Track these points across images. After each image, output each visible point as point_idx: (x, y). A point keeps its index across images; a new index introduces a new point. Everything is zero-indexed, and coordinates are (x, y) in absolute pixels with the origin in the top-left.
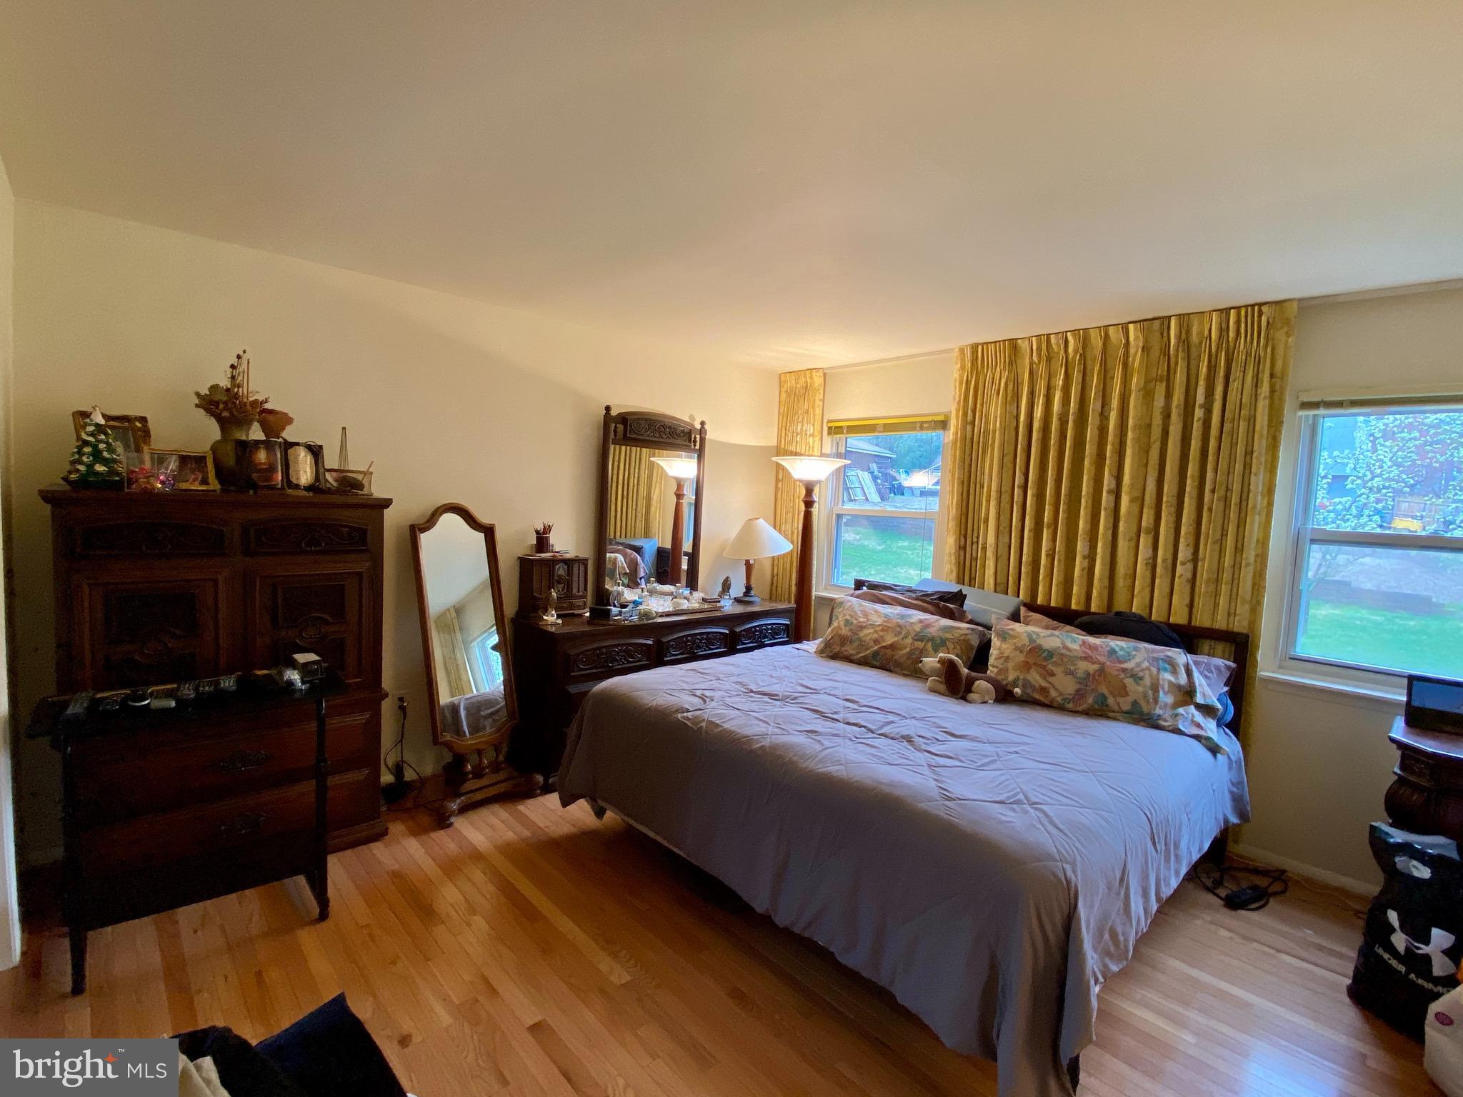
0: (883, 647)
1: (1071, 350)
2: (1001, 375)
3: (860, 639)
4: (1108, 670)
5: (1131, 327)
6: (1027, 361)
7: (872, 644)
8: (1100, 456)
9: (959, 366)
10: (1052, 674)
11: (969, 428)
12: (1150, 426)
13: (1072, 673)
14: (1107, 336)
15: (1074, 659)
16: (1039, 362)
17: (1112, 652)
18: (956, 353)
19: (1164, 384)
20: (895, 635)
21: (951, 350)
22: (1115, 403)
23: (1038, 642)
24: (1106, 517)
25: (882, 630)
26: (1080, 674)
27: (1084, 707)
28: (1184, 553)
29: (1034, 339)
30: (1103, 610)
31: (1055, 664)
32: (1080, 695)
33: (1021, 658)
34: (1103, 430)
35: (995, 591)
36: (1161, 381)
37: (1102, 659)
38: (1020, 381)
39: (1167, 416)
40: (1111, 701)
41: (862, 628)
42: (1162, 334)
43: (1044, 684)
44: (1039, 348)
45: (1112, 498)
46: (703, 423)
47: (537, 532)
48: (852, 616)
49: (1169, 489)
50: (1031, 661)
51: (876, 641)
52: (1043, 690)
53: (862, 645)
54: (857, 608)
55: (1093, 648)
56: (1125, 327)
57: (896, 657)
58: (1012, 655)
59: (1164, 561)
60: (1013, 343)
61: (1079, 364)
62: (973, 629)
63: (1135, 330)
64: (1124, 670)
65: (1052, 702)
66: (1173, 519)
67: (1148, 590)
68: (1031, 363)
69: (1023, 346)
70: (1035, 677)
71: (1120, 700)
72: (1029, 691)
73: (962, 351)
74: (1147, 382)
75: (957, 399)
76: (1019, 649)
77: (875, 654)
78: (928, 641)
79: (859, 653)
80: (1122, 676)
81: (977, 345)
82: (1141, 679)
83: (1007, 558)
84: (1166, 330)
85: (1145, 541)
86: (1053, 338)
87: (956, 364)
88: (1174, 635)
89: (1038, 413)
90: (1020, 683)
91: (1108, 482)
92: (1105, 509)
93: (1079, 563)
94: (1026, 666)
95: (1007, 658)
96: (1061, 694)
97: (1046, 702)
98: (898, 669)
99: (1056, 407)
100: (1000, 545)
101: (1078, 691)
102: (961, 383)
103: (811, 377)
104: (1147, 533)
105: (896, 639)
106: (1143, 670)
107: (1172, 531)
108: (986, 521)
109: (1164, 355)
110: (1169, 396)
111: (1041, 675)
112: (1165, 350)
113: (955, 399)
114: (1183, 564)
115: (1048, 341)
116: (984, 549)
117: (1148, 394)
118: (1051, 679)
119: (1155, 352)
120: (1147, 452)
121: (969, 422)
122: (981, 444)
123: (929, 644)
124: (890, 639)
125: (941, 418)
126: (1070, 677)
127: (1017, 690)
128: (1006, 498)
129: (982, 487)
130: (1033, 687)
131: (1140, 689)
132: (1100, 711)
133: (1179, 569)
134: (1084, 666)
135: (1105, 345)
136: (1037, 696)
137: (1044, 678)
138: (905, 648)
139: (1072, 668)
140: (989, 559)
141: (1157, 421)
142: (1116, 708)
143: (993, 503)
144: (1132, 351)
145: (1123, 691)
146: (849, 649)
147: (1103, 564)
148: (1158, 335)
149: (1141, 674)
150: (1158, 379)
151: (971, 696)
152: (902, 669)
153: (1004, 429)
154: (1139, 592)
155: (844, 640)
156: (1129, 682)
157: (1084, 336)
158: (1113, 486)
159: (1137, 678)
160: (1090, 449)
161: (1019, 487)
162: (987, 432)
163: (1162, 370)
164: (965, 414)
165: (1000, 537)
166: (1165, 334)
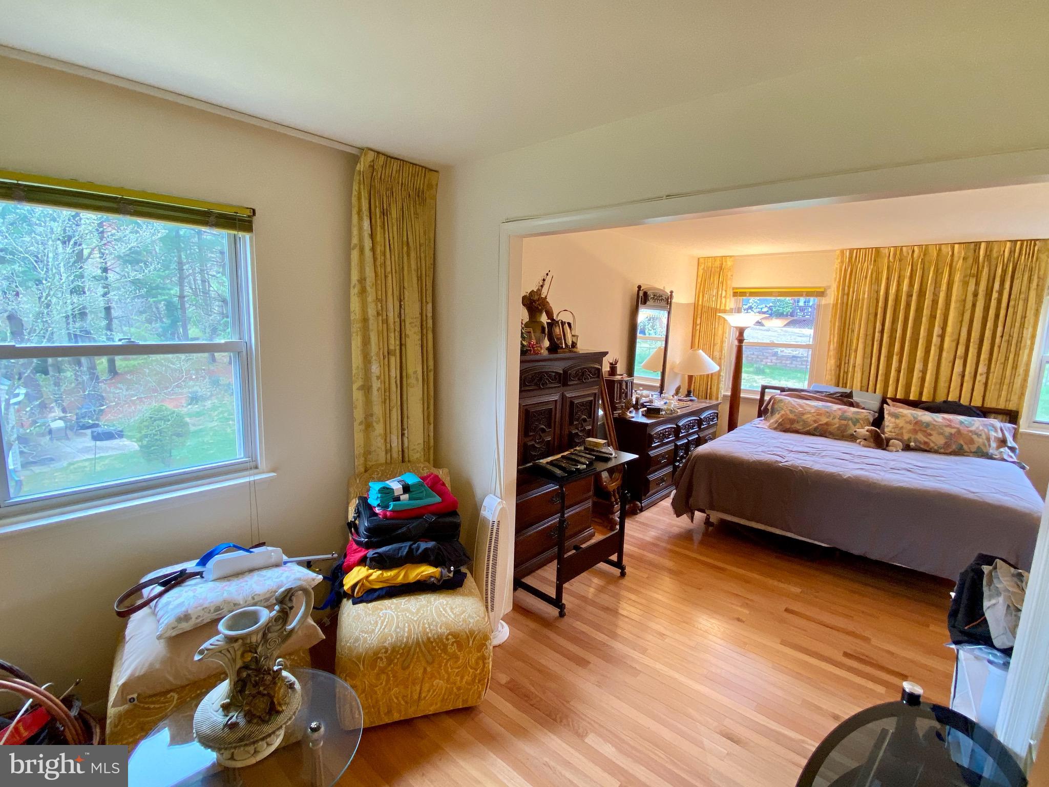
0: (820, 424)
1: (915, 255)
2: (867, 267)
3: (804, 421)
4: (962, 431)
5: (956, 246)
6: (886, 261)
7: (812, 423)
8: (933, 317)
9: (839, 261)
10: (930, 435)
11: (845, 297)
12: (965, 300)
13: (942, 434)
14: (940, 250)
15: (940, 427)
16: (894, 261)
17: (961, 423)
18: (838, 252)
19: (975, 278)
20: (828, 418)
21: (835, 251)
22: (944, 287)
23: (919, 418)
24: (935, 350)
25: (817, 415)
26: (947, 434)
27: (950, 450)
28: (982, 369)
29: (892, 249)
30: (930, 400)
31: (932, 429)
32: (947, 445)
33: (911, 427)
34: (935, 302)
35: (861, 390)
36: (973, 277)
37: (958, 426)
38: (880, 271)
39: (976, 295)
40: (965, 447)
41: (803, 414)
42: (975, 251)
43: (926, 440)
44: (895, 254)
45: (939, 339)
46: (672, 292)
47: (611, 364)
48: (793, 408)
49: (975, 335)
50: (917, 429)
51: (815, 421)
52: (926, 443)
53: (805, 423)
54: (793, 403)
55: (950, 420)
56: (953, 245)
57: (829, 430)
58: (905, 426)
59: (970, 373)
60: (878, 250)
61: (921, 264)
62: (870, 413)
63: (959, 248)
64: (971, 431)
65: (931, 449)
66: (976, 351)
67: (958, 389)
68: (889, 262)
69: (884, 251)
70: (921, 437)
71: (970, 446)
72: (918, 444)
73: (842, 252)
74: (965, 276)
75: (838, 280)
76: (909, 422)
77: (816, 429)
78: (849, 420)
79: (805, 428)
80: (970, 434)
81: (854, 249)
82: (981, 435)
83: (868, 371)
84: (978, 249)
85: (959, 363)
86: (904, 249)
87: (837, 259)
88: (978, 412)
89: (893, 290)
90: (912, 440)
91: (937, 330)
92: (935, 345)
93: (917, 374)
94: (915, 432)
95: (902, 428)
96: (936, 445)
97: (928, 449)
98: (830, 436)
99: (905, 288)
100: (865, 364)
101: (946, 443)
102: (841, 270)
103: (726, 262)
104: (960, 358)
105: (828, 420)
106: (981, 431)
107: (975, 357)
108: (856, 351)
109: (976, 263)
110: (977, 284)
111: (924, 436)
112: (976, 259)
113: (835, 280)
114: (981, 375)
115: (901, 250)
116: (854, 367)
117: (965, 284)
118: (930, 437)
119: (970, 261)
120: (963, 315)
121: (845, 294)
122: (853, 306)
123: (850, 422)
124: (824, 420)
125: (822, 290)
126: (941, 436)
127: (912, 444)
128: (870, 338)
129: (853, 331)
130: (920, 442)
131: (981, 440)
132: (959, 452)
133: (978, 378)
134: (948, 431)
135: (938, 255)
136: (922, 446)
137: (926, 437)
138: (836, 424)
139: (942, 431)
140: (857, 373)
141: (970, 298)
142: (968, 451)
143: (861, 341)
144: (956, 259)
145: (972, 441)
146: (798, 426)
147: (932, 374)
148: (972, 251)
149: (980, 433)
150: (971, 275)
151: (890, 448)
152: (834, 436)
153: (870, 298)
154: (953, 391)
155: (792, 421)
156: (975, 437)
157: (925, 249)
158: (940, 332)
159: (979, 435)
160: (926, 312)
161: (878, 332)
162: (858, 300)
163: (974, 271)
164: (843, 289)
165: (865, 360)
166: (977, 251)
